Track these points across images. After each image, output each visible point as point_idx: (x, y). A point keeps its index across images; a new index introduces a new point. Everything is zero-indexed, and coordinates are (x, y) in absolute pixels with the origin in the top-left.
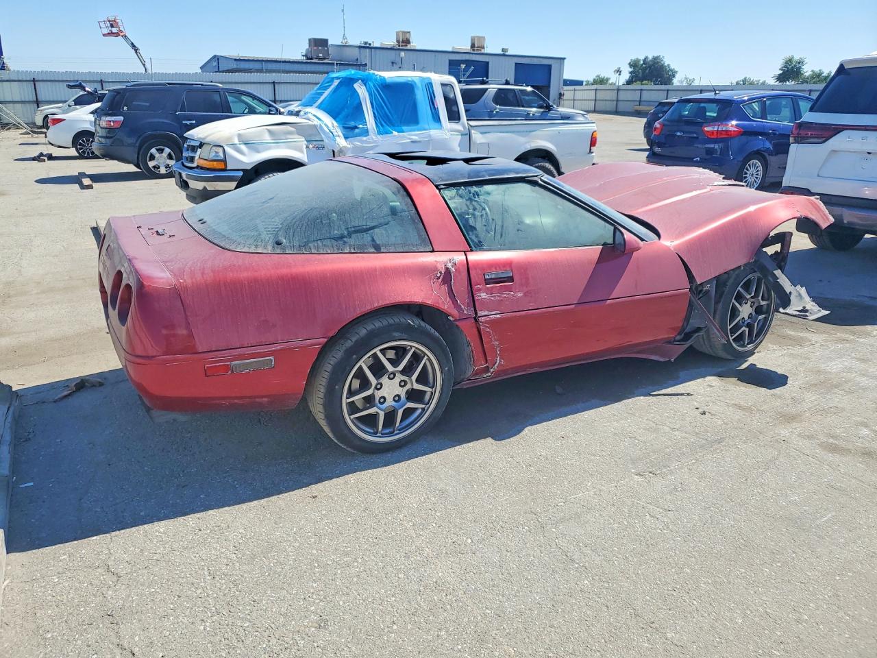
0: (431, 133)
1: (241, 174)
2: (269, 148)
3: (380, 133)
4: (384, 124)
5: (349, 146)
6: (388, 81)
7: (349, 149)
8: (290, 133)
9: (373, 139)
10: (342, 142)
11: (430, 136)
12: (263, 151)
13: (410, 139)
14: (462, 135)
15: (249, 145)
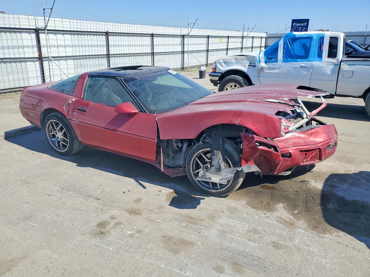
0: (313, 63)
1: (220, 75)
2: (233, 65)
3: (284, 61)
4: (287, 57)
5: (266, 66)
6: (297, 36)
7: (266, 68)
8: (244, 59)
9: (279, 64)
10: (263, 64)
11: (312, 64)
12: (230, 66)
13: (300, 65)
14: (335, 65)
15: (226, 63)
